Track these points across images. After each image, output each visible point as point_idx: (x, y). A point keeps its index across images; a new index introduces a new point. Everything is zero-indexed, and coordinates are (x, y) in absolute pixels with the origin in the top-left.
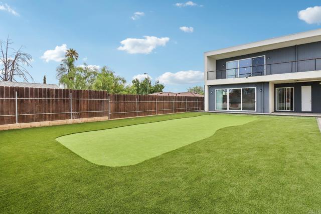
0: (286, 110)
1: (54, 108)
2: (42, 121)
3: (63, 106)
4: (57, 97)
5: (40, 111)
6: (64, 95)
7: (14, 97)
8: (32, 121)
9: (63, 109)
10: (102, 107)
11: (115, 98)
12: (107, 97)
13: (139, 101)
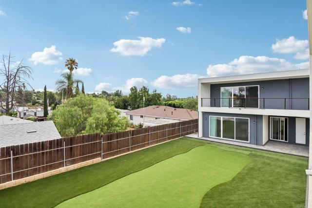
0: (281, 140)
1: (48, 159)
2: (36, 174)
3: (56, 156)
4: (50, 148)
5: (35, 165)
6: (57, 145)
7: (10, 156)
8: (27, 175)
9: (56, 159)
10: (95, 149)
11: (108, 137)
12: (100, 139)
13: (133, 135)
